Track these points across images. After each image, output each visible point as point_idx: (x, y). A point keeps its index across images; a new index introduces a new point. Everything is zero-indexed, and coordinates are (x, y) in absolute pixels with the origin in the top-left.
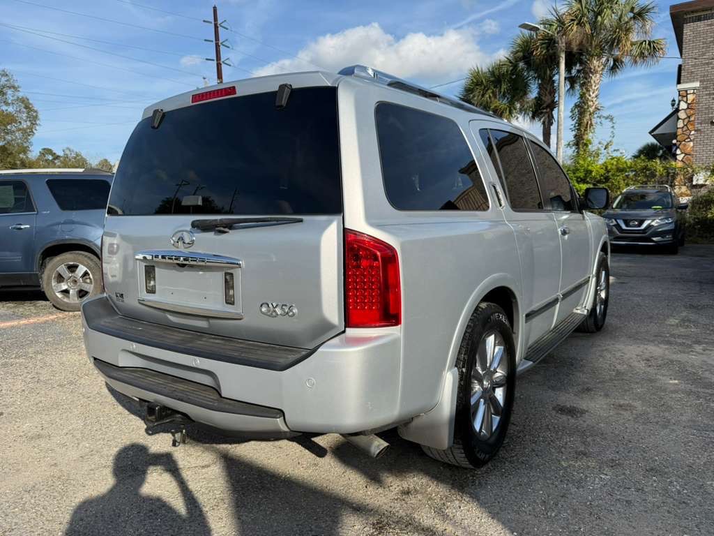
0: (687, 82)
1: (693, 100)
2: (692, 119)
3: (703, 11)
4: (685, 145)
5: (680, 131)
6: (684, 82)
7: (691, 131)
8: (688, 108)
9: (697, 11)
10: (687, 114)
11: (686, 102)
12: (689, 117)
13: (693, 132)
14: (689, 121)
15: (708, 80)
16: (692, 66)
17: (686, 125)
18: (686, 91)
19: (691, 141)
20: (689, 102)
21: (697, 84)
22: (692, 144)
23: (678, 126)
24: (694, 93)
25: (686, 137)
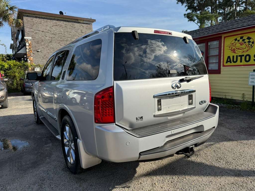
0: (27, 37)
1: (30, 43)
2: (31, 49)
3: (29, 14)
4: (30, 58)
5: (27, 53)
6: (26, 36)
7: (31, 53)
8: (29, 45)
9: (27, 13)
10: (29, 47)
11: (28, 43)
12: (30, 48)
13: (32, 54)
14: (30, 50)
15: (34, 37)
16: (28, 31)
17: (29, 51)
18: (28, 40)
19: (32, 56)
20: (29, 43)
21: (31, 38)
22: (32, 57)
23: (27, 51)
24: (30, 41)
25: (30, 55)
